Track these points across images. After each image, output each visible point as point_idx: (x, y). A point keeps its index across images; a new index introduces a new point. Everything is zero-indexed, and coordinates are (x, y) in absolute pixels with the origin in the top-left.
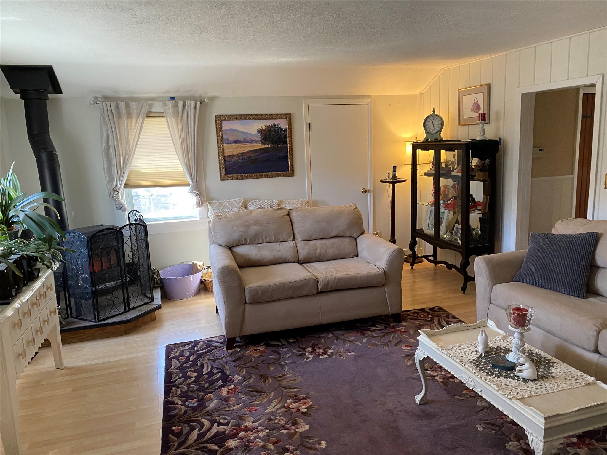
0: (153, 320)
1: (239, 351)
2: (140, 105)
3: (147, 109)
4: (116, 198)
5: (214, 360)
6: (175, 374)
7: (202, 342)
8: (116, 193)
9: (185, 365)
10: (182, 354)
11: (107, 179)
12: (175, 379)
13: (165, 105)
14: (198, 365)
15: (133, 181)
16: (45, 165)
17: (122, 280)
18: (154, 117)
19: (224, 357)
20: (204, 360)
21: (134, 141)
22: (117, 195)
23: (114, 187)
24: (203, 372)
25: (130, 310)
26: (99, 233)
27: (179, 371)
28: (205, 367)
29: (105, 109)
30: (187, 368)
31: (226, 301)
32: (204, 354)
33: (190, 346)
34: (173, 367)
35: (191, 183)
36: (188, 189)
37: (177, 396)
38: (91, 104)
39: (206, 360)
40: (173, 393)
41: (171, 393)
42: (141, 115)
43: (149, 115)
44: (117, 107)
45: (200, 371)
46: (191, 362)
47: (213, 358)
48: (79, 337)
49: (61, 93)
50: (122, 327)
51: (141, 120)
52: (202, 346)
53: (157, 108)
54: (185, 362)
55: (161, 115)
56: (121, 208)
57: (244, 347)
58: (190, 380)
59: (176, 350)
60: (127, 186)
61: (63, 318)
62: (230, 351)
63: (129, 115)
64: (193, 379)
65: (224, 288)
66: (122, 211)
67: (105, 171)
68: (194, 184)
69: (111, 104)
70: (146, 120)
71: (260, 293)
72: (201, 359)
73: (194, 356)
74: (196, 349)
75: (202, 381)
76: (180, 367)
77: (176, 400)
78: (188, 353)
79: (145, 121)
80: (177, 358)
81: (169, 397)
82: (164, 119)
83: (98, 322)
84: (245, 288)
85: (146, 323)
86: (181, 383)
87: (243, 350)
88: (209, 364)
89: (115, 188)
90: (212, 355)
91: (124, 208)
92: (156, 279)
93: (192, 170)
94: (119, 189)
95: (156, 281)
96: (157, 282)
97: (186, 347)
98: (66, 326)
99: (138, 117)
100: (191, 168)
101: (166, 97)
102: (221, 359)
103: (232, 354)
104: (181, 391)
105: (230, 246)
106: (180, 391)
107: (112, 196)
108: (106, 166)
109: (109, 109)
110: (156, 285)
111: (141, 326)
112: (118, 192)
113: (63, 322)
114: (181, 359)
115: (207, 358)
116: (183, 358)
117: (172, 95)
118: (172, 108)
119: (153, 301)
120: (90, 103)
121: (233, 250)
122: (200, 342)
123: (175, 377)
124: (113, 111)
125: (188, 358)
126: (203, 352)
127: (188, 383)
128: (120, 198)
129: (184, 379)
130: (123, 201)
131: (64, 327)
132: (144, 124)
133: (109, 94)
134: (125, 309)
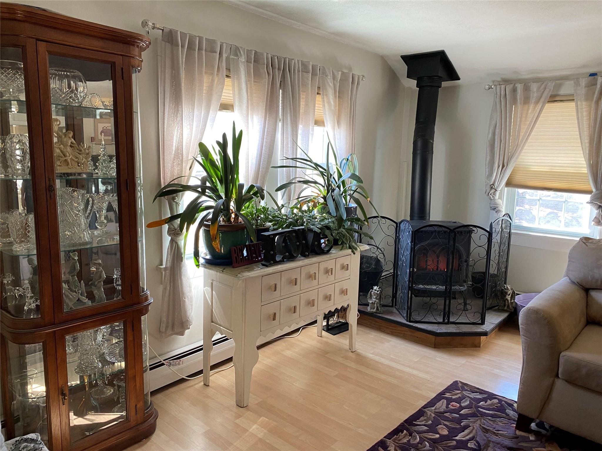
0: (476, 346)
1: (532, 441)
2: (543, 86)
3: (551, 91)
4: (492, 197)
5: (486, 431)
6: (426, 418)
7: (498, 399)
8: (493, 191)
9: (447, 415)
10: (458, 401)
11: (487, 173)
12: (418, 423)
13: (577, 84)
14: (462, 424)
15: (519, 179)
16: (419, 152)
17: (446, 287)
18: (561, 101)
19: (502, 435)
20: (474, 422)
21: (526, 132)
22: (494, 194)
23: (491, 183)
24: (456, 436)
25: (449, 323)
26: (427, 229)
27: (434, 417)
28: (467, 431)
29: (498, 94)
30: (446, 419)
31: (525, 359)
32: (483, 415)
33: (479, 396)
34: (433, 408)
35: (594, 190)
36: (588, 197)
37: (397, 443)
38: (486, 89)
39: (477, 425)
40: (399, 437)
41: (397, 435)
42: (542, 100)
43: (553, 99)
44: (514, 90)
45: (453, 432)
46: (458, 416)
47: (488, 428)
48: (393, 329)
49: (459, 79)
50: (432, 338)
51: (541, 105)
52: (493, 404)
53: (567, 89)
54: (452, 412)
55: (569, 98)
56: (495, 209)
57: (543, 440)
58: (431, 436)
59: (459, 392)
60: (509, 184)
61: (381, 304)
62: (518, 433)
63: (526, 100)
64: (437, 436)
65: (526, 339)
66: (495, 212)
67: (487, 164)
68: (598, 192)
69: (506, 87)
70: (548, 106)
71: (584, 371)
72: (472, 419)
73: (469, 411)
74: (482, 403)
75: (442, 445)
76: (441, 413)
77: (392, 446)
78: (468, 402)
79: (545, 107)
80: (449, 401)
81: (390, 439)
82: (572, 105)
83: (409, 322)
84: (561, 355)
85: (465, 346)
86: (419, 433)
87: (539, 442)
88: (474, 431)
89: (493, 184)
90: (491, 423)
91: (499, 209)
92: (508, 301)
93: (599, 172)
94: (497, 187)
95: (507, 303)
96: (508, 305)
97: (472, 395)
98: (382, 314)
99: (537, 102)
100: (599, 170)
101: (583, 74)
102: (496, 435)
103: (517, 437)
104: (409, 441)
105: (587, 287)
106: (408, 439)
107: (487, 193)
108: (488, 159)
109: (503, 93)
110: (506, 308)
111: (457, 347)
112: (496, 190)
113: (379, 309)
114: (452, 405)
115: (481, 422)
116: (454, 405)
117: (593, 71)
118: (586, 87)
119: (483, 323)
120: (485, 87)
121: (590, 294)
122: (496, 398)
123: (422, 421)
124: (507, 96)
125: (462, 408)
126: (485, 413)
127: (426, 437)
128: (497, 197)
129: (427, 430)
130: (500, 201)
131: (379, 314)
132: (543, 111)
133: (509, 76)
134: (444, 320)
